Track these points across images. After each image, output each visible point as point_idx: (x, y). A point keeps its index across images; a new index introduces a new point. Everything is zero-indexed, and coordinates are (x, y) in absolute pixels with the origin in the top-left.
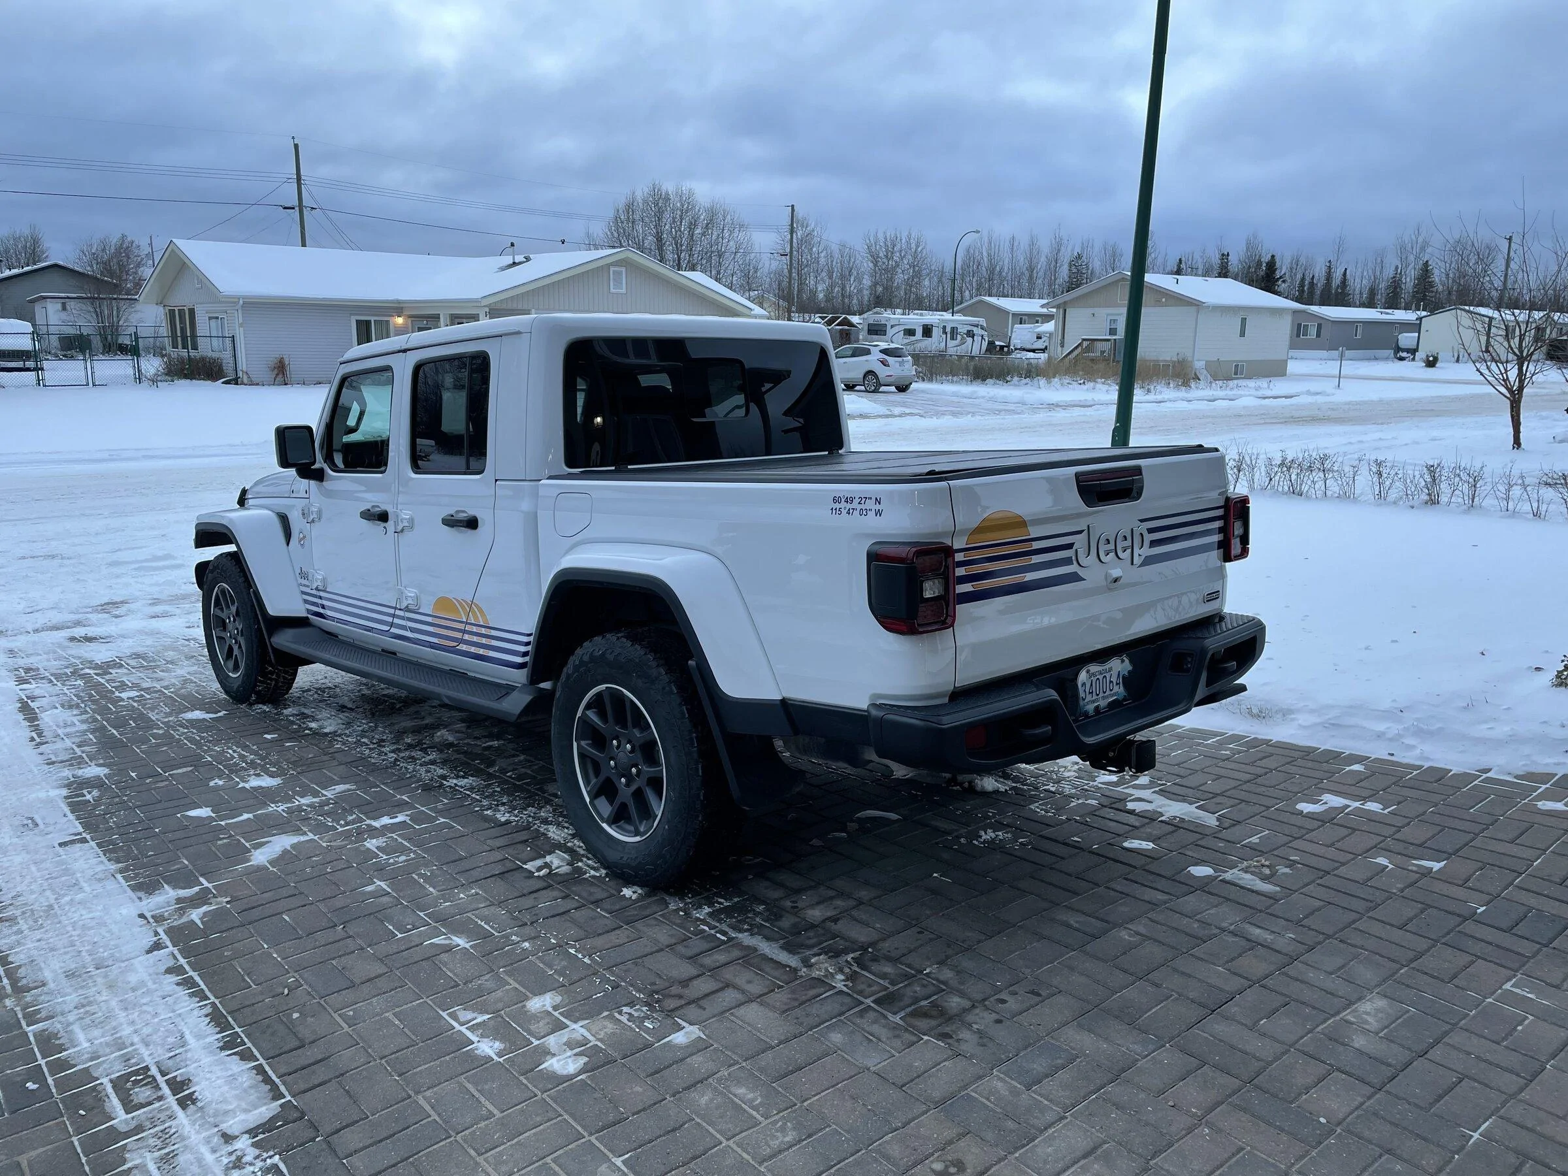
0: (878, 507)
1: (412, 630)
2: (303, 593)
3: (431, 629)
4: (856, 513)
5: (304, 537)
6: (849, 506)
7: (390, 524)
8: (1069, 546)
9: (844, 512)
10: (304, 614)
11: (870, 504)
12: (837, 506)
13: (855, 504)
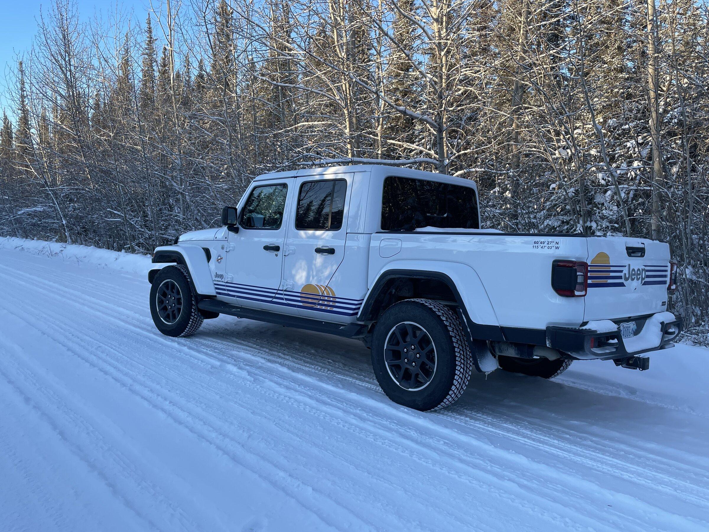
0: (557, 245)
1: (287, 299)
2: (215, 284)
3: (299, 299)
4: (546, 248)
5: (221, 259)
6: (542, 245)
7: (280, 253)
8: (621, 271)
9: (540, 247)
10: (215, 294)
11: (554, 244)
12: (536, 245)
13: (545, 244)
